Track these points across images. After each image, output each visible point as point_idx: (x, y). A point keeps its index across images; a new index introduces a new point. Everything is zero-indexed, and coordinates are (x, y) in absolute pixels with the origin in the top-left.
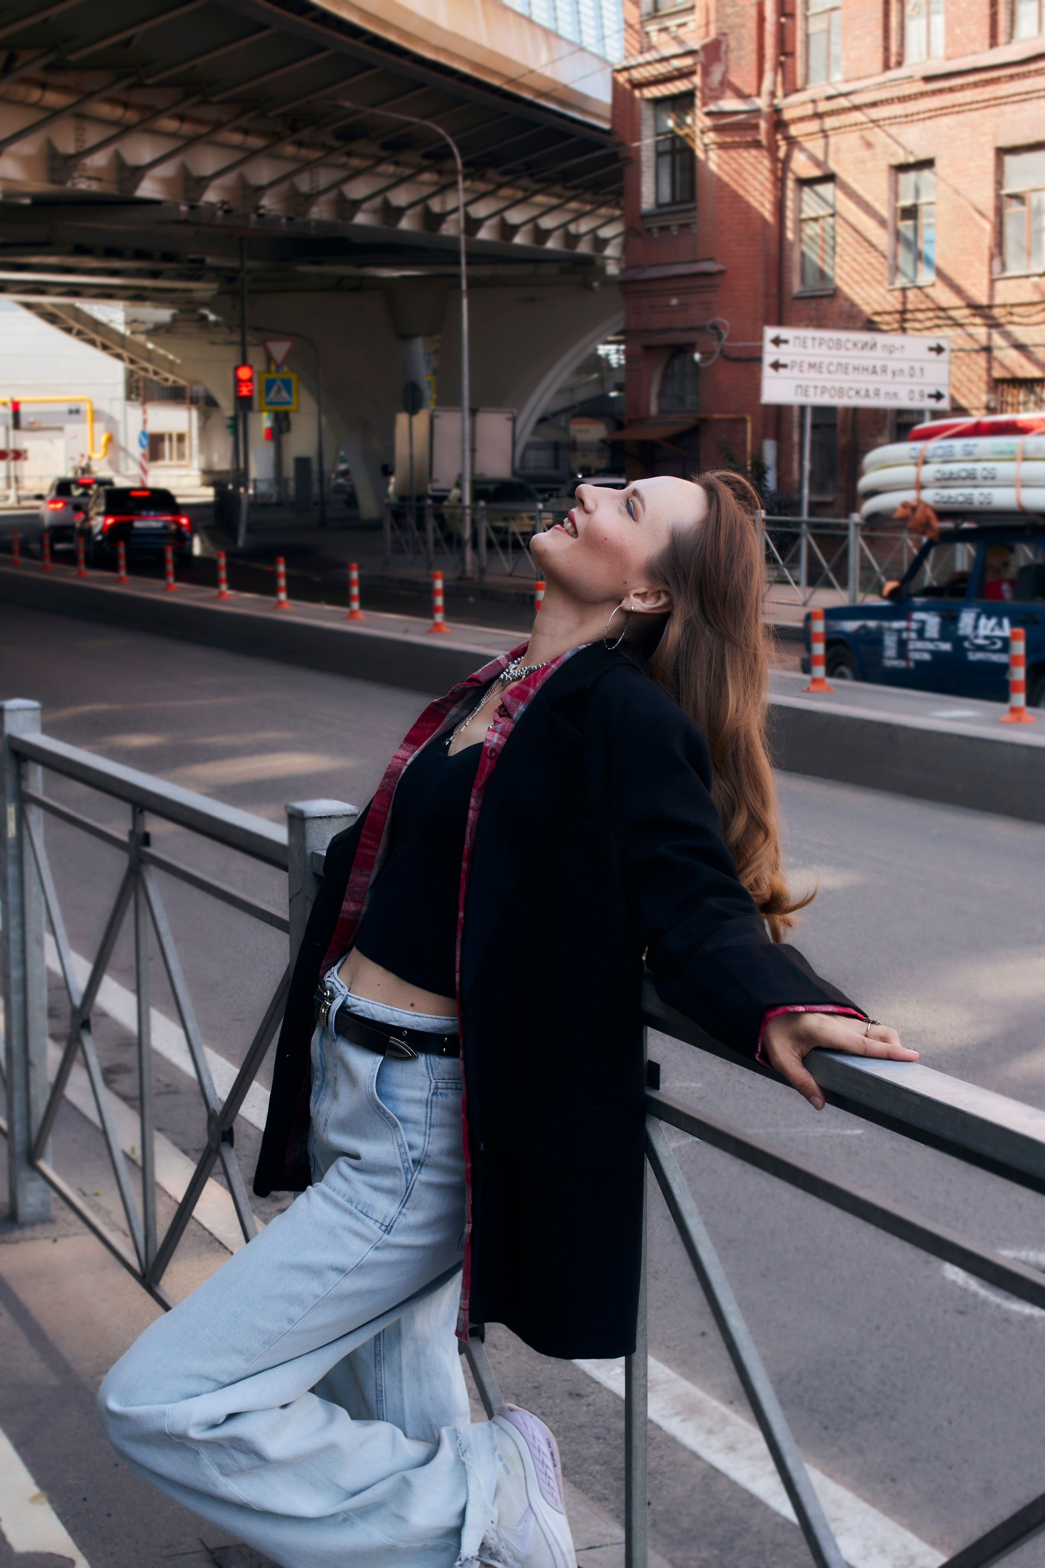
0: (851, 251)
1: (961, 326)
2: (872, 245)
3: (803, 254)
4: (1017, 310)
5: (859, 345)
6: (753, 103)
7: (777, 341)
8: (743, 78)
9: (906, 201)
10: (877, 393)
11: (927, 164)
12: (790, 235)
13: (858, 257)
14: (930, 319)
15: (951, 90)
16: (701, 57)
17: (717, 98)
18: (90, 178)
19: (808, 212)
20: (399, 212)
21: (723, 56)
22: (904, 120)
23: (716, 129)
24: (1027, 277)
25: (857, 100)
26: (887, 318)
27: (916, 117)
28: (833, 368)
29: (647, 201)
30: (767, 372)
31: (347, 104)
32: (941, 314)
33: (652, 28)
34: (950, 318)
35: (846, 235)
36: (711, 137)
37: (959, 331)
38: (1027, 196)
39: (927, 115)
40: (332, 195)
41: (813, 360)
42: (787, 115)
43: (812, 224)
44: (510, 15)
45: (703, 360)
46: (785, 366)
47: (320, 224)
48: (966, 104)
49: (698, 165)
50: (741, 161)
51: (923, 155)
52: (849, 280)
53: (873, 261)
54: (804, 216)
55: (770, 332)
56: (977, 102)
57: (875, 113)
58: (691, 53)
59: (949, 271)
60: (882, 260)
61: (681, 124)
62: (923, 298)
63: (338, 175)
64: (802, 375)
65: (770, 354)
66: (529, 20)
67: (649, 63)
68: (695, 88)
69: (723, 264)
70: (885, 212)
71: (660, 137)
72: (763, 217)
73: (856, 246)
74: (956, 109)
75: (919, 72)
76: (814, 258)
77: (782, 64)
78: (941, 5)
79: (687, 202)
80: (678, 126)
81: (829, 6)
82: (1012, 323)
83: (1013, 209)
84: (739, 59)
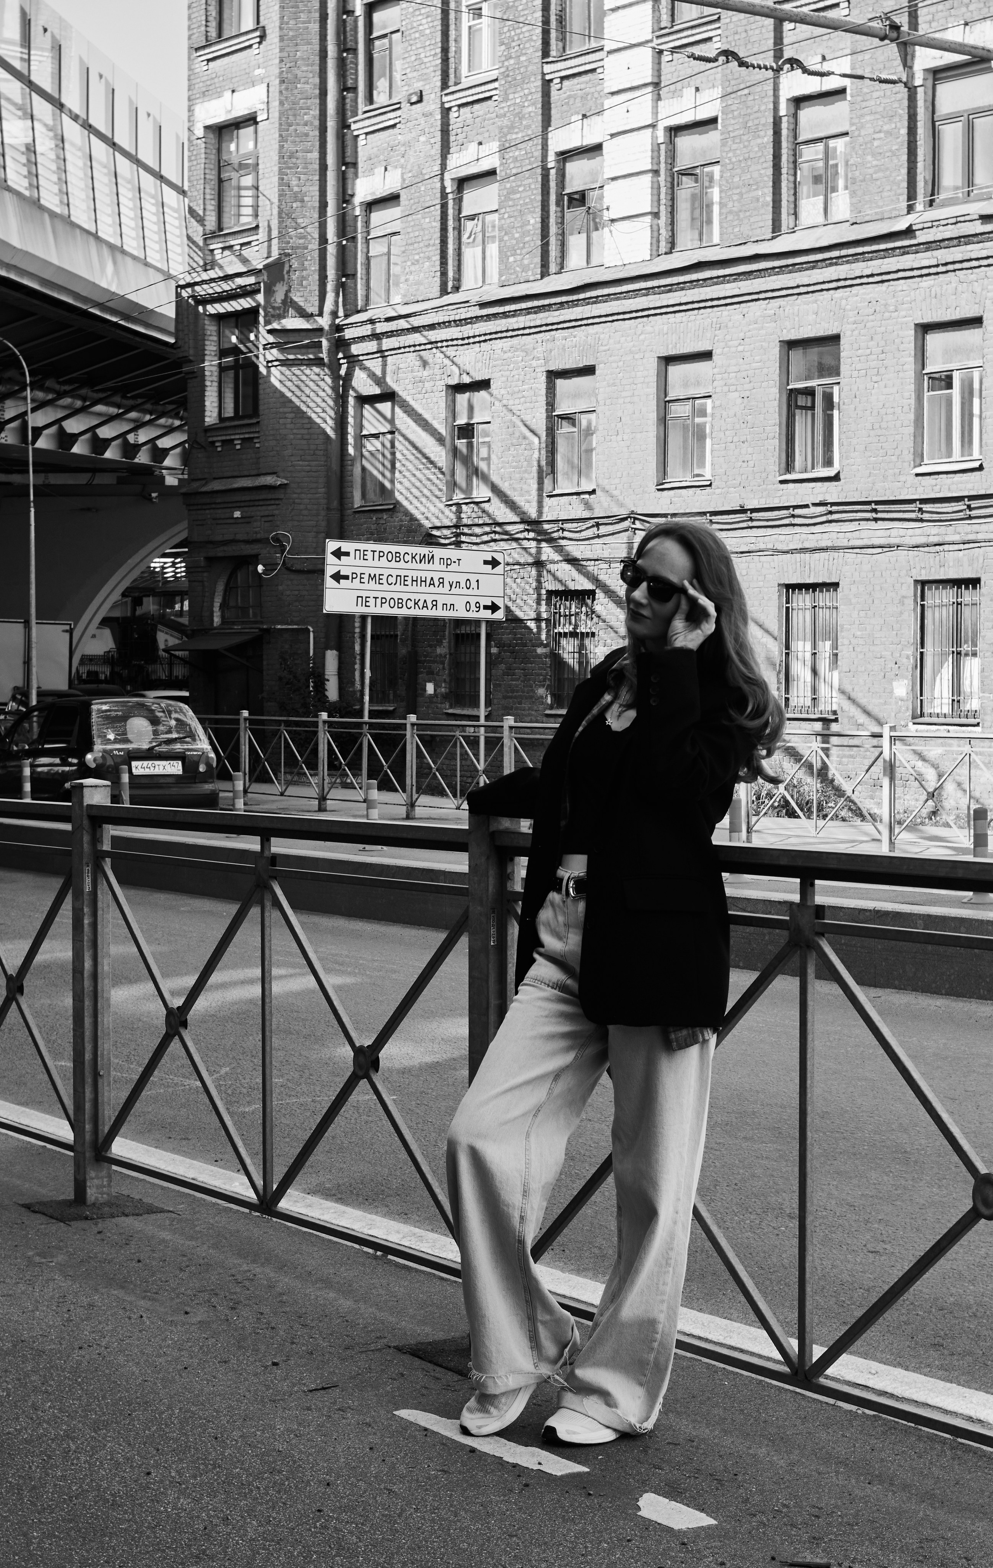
0: (411, 467)
1: (517, 540)
2: (432, 462)
3: (364, 469)
4: (567, 526)
5: (417, 557)
6: (315, 321)
7: (338, 553)
8: (305, 298)
9: (462, 420)
10: (435, 604)
11: (484, 385)
12: (351, 450)
13: (418, 473)
14: (487, 533)
15: (505, 315)
16: (265, 277)
17: (280, 317)
19: (368, 429)
21: (285, 276)
22: (460, 342)
23: (279, 346)
24: (578, 494)
25: (416, 322)
26: (446, 532)
27: (472, 340)
28: (391, 580)
29: (211, 416)
30: (329, 582)
32: (498, 529)
33: (216, 245)
34: (506, 533)
35: (405, 452)
36: (274, 353)
37: (514, 545)
38: (577, 417)
39: (483, 338)
41: (373, 572)
42: (348, 334)
43: (372, 440)
44: (78, 231)
45: (264, 572)
46: (346, 577)
48: (518, 329)
49: (261, 381)
50: (304, 378)
51: (479, 377)
52: (409, 495)
53: (432, 477)
54: (365, 432)
55: (332, 545)
56: (530, 328)
57: (433, 335)
58: (254, 272)
59: (505, 487)
60: (441, 476)
61: (244, 339)
62: (480, 514)
64: (362, 586)
65: (332, 565)
66: (96, 236)
67: (212, 280)
68: (259, 305)
69: (286, 478)
70: (443, 431)
71: (223, 353)
72: (325, 433)
73: (416, 462)
74: (510, 334)
75: (475, 298)
76: (375, 473)
77: (343, 285)
78: (496, 233)
79: (250, 417)
80: (241, 342)
81: (389, 231)
82: (564, 538)
83: (565, 428)
84: (303, 278)
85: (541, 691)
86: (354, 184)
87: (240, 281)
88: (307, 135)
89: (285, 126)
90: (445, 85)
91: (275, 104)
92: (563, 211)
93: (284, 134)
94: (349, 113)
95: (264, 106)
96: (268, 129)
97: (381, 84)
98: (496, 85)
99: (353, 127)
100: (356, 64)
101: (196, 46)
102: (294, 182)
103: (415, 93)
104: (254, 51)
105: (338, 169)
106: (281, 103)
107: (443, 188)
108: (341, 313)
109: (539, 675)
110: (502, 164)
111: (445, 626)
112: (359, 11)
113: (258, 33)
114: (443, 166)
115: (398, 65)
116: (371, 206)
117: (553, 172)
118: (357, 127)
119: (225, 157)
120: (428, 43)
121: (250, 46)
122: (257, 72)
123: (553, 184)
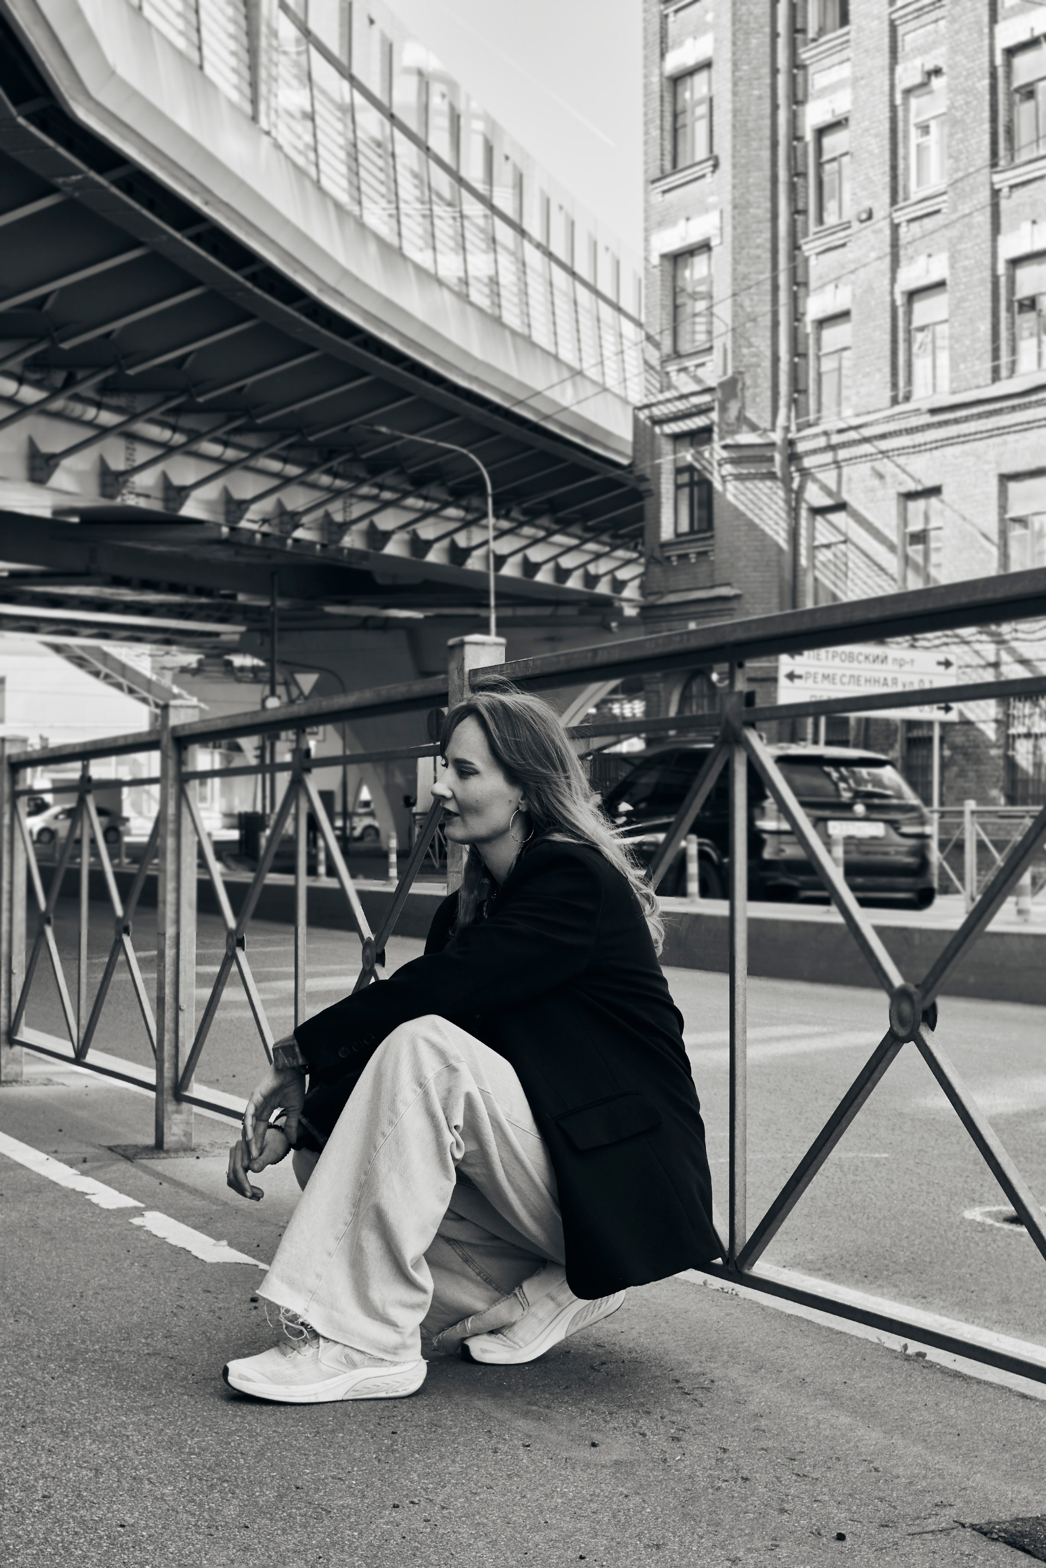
0: (862, 575)
1: (967, 643)
2: (882, 569)
3: (816, 580)
5: (871, 658)
6: (768, 437)
8: (759, 413)
9: (915, 526)
11: (935, 491)
12: (803, 561)
13: (869, 581)
14: (939, 638)
15: (956, 421)
16: (719, 394)
17: (734, 433)
18: (138, 495)
19: (821, 540)
20: (428, 545)
21: (739, 394)
22: (911, 450)
23: (733, 461)
25: (867, 432)
27: (923, 448)
28: (845, 680)
29: (667, 533)
30: (783, 681)
31: (384, 429)
33: (672, 368)
34: (957, 637)
35: (857, 560)
36: (728, 469)
37: (966, 648)
38: (1030, 519)
39: (934, 445)
40: (363, 525)
41: (826, 671)
42: (801, 447)
43: (824, 550)
44: (538, 352)
45: (720, 680)
46: (800, 677)
47: (352, 552)
48: (970, 434)
49: (715, 496)
50: (757, 491)
51: (929, 483)
53: (883, 584)
54: (817, 543)
56: (981, 432)
57: (884, 445)
58: (709, 390)
60: (892, 583)
61: (699, 456)
63: (369, 506)
64: (816, 686)
65: (786, 665)
66: (556, 357)
67: (668, 401)
68: (713, 423)
69: (740, 588)
70: (894, 538)
71: (679, 471)
72: (777, 545)
73: (867, 570)
74: (961, 439)
75: (926, 405)
76: (827, 583)
77: (795, 401)
78: (946, 343)
79: (704, 531)
80: (696, 460)
81: (840, 346)
82: (1017, 639)
83: (1016, 532)
84: (755, 396)
85: (995, 793)
86: (805, 304)
87: (695, 400)
88: (759, 257)
89: (738, 248)
90: (894, 201)
91: (728, 229)
92: (1013, 318)
93: (737, 257)
94: (800, 235)
95: (717, 232)
96: (722, 253)
97: (831, 206)
98: (945, 197)
99: (804, 248)
100: (806, 188)
101: (652, 178)
102: (747, 303)
103: (864, 211)
104: (709, 179)
105: (790, 289)
106: (734, 228)
107: (893, 301)
108: (793, 428)
109: (991, 776)
110: (952, 274)
111: (896, 730)
112: (809, 137)
113: (711, 163)
114: (893, 280)
115: (847, 187)
116: (822, 323)
117: (1003, 281)
118: (809, 248)
119: (680, 283)
120: (877, 162)
121: (703, 176)
122: (712, 199)
123: (1003, 292)
